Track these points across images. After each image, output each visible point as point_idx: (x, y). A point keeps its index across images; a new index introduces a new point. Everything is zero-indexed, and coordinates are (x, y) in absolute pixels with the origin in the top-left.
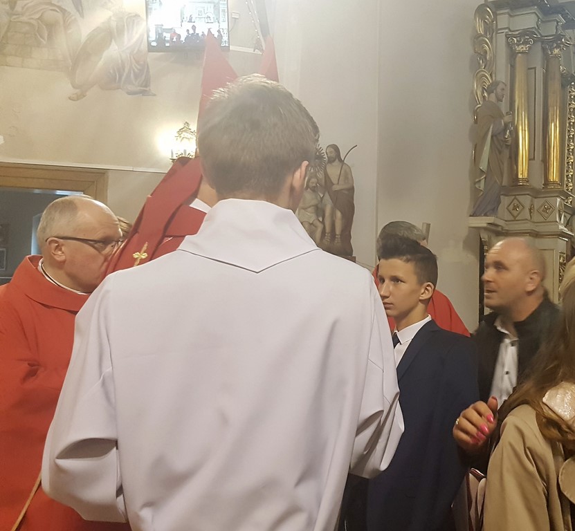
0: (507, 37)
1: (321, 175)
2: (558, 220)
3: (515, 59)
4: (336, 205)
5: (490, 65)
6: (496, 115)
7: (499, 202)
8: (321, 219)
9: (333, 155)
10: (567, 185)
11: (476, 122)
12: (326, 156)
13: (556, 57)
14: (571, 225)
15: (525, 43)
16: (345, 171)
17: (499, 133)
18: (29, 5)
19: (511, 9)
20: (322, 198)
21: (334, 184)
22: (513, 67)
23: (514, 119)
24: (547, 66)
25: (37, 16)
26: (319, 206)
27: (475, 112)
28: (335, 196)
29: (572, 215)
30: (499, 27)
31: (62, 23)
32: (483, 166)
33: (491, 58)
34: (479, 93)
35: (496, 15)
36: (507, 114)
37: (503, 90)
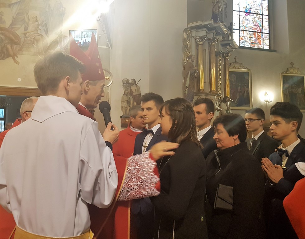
0: (195, 39)
1: (129, 90)
2: (215, 104)
3: (198, 47)
4: (134, 100)
5: (189, 49)
6: (191, 67)
7: (193, 98)
8: (129, 105)
9: (133, 82)
10: (219, 92)
11: (184, 69)
12: (131, 83)
13: (213, 45)
14: (221, 106)
15: (202, 41)
16: (138, 88)
17: (193, 73)
18: (31, 34)
19: (197, 29)
20: (129, 98)
21: (133, 93)
22: (197, 50)
23: (198, 68)
24: (210, 49)
25: (33, 38)
26: (129, 101)
27: (184, 66)
28: (134, 97)
29: (221, 102)
30: (192, 36)
31: (41, 39)
32: (187, 85)
33: (189, 47)
34: (185, 59)
35: (191, 31)
36: (196, 66)
37: (194, 58)
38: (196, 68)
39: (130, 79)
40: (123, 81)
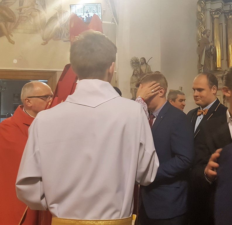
0: (210, 12)
3: (214, 21)
5: (204, 23)
11: (199, 46)
12: (140, 62)
13: (230, 19)
15: (218, 14)
16: (148, 68)
17: (208, 50)
19: (212, 1)
20: (139, 79)
22: (213, 24)
24: (227, 22)
25: (29, 14)
27: (199, 42)
30: (207, 8)
31: (38, 15)
33: (204, 21)
34: (200, 34)
35: (205, 4)
36: (211, 42)
37: (209, 33)
38: (211, 44)
39: (139, 58)
40: (132, 60)
